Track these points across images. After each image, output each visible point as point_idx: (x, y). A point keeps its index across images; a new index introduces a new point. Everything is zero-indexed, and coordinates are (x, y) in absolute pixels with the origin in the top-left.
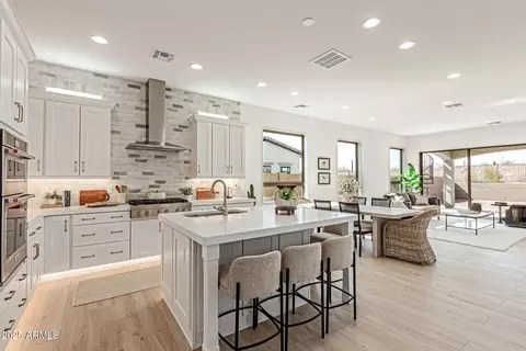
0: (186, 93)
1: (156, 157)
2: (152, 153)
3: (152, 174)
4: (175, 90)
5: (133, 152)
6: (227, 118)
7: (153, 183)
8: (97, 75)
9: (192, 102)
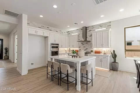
0: (92, 26)
1: (86, 43)
2: (85, 42)
3: (85, 47)
4: (90, 27)
5: (82, 43)
6: (105, 29)
7: (85, 49)
8: (77, 30)
9: (94, 28)
